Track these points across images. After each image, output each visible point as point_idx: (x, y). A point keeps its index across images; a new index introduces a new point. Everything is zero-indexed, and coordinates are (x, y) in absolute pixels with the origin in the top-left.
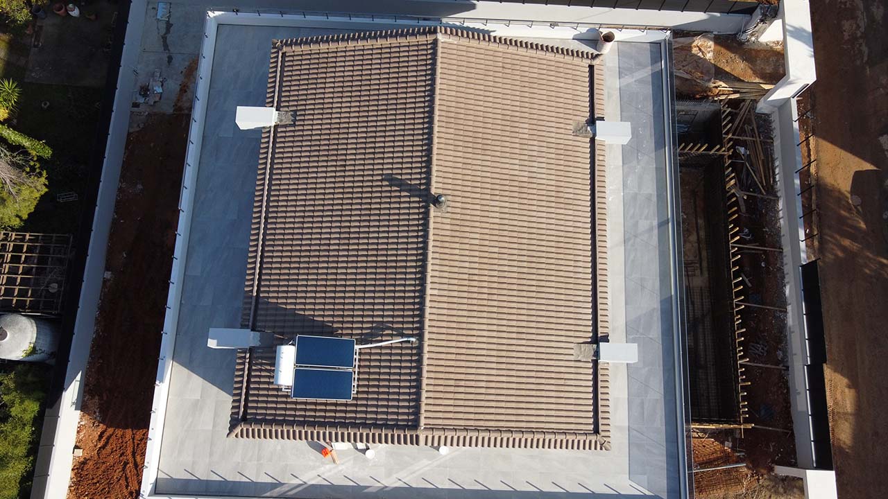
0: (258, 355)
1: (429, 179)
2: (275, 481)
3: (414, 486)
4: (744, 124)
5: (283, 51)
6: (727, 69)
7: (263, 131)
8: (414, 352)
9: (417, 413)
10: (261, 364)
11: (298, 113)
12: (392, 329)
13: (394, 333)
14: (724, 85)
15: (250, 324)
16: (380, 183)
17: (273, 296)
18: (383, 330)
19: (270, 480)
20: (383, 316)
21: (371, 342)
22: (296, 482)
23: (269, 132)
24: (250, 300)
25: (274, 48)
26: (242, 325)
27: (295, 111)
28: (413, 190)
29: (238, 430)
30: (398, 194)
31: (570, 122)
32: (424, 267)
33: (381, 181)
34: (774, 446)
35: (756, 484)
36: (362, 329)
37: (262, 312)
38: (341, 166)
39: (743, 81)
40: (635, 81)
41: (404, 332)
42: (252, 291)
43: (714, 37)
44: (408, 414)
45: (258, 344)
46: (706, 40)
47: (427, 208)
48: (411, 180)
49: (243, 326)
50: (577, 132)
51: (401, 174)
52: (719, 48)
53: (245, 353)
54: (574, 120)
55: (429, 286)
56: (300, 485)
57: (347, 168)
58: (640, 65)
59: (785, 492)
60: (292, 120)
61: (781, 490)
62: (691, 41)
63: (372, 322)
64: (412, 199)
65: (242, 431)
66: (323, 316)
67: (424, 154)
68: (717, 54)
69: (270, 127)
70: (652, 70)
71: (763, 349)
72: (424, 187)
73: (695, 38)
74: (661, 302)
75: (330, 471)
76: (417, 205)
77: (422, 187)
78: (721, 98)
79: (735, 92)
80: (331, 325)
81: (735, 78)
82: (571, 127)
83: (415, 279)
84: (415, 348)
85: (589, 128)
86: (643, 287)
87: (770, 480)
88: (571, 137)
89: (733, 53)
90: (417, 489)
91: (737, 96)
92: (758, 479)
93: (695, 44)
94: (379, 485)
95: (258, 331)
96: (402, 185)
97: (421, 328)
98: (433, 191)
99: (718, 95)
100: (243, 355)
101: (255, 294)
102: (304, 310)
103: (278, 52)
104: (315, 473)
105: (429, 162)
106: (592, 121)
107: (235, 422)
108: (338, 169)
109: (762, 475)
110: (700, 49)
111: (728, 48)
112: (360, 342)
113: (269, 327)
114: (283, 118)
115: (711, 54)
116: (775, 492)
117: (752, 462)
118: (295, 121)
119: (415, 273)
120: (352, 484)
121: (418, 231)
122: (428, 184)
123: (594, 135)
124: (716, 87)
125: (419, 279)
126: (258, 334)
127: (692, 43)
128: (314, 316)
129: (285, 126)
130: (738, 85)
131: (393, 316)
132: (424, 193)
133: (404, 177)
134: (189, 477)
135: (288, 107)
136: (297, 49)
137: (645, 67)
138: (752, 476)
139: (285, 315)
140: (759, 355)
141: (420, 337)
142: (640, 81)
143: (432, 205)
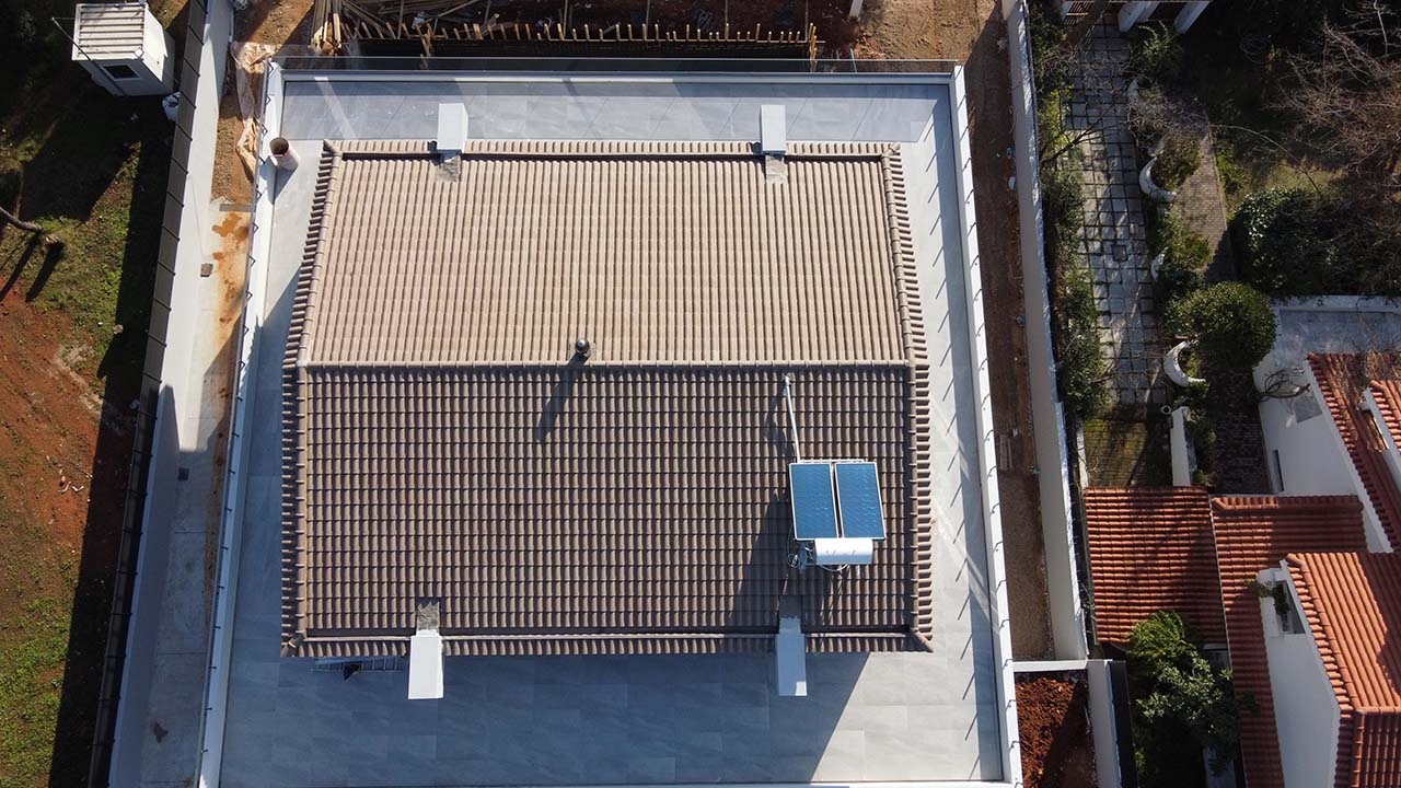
0: (813, 619)
1: (543, 370)
2: (968, 603)
3: (954, 412)
4: (377, 15)
5: (305, 635)
6: (293, 27)
7: (449, 654)
8: (802, 378)
9: (887, 369)
10: (827, 611)
11: (422, 595)
12: (771, 413)
13: (776, 409)
14: (319, 33)
15: (767, 636)
16: (548, 447)
17: (722, 602)
18: (772, 426)
19: (967, 612)
20: (753, 428)
21: (791, 442)
22: (966, 572)
23: (452, 642)
24: (731, 642)
25: (297, 650)
26: (769, 651)
27: (418, 600)
28: (563, 393)
29: (922, 636)
30: (567, 416)
31: (439, 185)
32: (680, 370)
33: (544, 444)
34: (827, 14)
35: (872, 41)
36: (771, 459)
37: (749, 618)
38: (517, 512)
39: (313, 7)
40: (348, 117)
41: (775, 394)
42: (717, 640)
43: (239, 41)
44: (888, 383)
45: (796, 621)
46: (242, 53)
47: (590, 370)
48: (544, 398)
49: (772, 649)
50: (456, 176)
51: (535, 413)
52: (256, 36)
53: (810, 639)
54: (436, 179)
55: (708, 362)
56: (969, 566)
57: (522, 501)
58: (322, 110)
59: (879, 7)
60: (434, 604)
61: (877, 11)
62: (243, 74)
63: (762, 443)
64: (576, 394)
65: (923, 630)
66: (754, 519)
67: (503, 380)
68: (266, 39)
69: (443, 642)
70: (331, 95)
71: (704, 15)
72: (557, 376)
73: (239, 68)
74: (682, 96)
75: (946, 527)
76: (585, 386)
77: (558, 379)
78: (339, 40)
79: (331, 20)
80: (766, 507)
81: (306, 17)
82: (447, 184)
83: (699, 383)
84: (798, 377)
85: (448, 161)
86: (664, 118)
87: (866, 23)
88: (464, 184)
89: (266, 17)
90: (957, 408)
91: (336, 17)
92: (867, 37)
93: (249, 69)
94: (957, 458)
95: (778, 623)
96: (552, 411)
97: (770, 369)
98: (563, 362)
99: (334, 42)
100: (814, 642)
101: (722, 635)
102: (745, 550)
103: (306, 644)
104: (952, 549)
105: (519, 371)
106: (436, 156)
107: (911, 641)
108: (522, 516)
109: (862, 32)
110: (258, 62)
111: (256, 24)
112: (791, 457)
113: (772, 605)
114: (429, 620)
115: (266, 47)
116: (880, 19)
117: (847, 42)
118: (435, 599)
119: (690, 383)
120: (960, 495)
121: (626, 383)
122: (553, 370)
123: (458, 152)
124: (322, 43)
125: (698, 377)
126: (782, 620)
127: (247, 73)
128: (754, 535)
129: (443, 614)
130: (320, 14)
131: (753, 413)
132: (566, 374)
133: (540, 409)
134: (975, 732)
135: (408, 614)
136: (304, 608)
137: (324, 104)
138: (864, 43)
139: (754, 581)
140: (713, 20)
141: (782, 370)
142: (349, 113)
143: (587, 363)
